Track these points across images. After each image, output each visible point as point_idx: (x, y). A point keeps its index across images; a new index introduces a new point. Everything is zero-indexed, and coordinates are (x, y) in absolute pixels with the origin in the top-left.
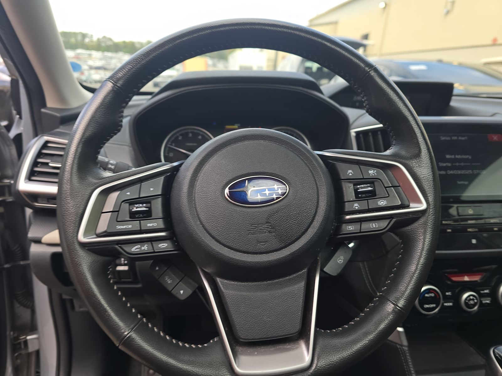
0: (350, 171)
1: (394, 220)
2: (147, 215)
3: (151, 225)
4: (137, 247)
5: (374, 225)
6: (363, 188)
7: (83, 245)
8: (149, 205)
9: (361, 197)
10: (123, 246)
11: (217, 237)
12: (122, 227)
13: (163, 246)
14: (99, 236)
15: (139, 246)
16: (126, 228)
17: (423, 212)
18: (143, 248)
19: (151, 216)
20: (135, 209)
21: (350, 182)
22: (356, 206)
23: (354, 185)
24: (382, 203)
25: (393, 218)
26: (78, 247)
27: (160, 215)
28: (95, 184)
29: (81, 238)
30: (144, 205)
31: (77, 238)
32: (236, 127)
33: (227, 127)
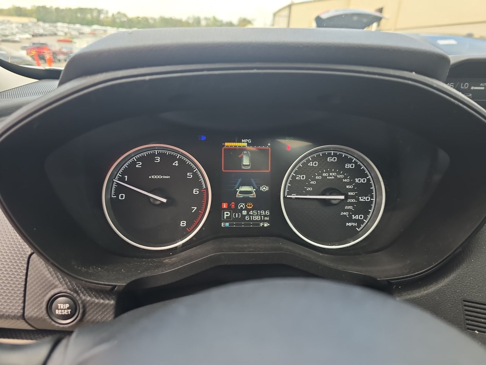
32: (244, 144)
33: (227, 144)
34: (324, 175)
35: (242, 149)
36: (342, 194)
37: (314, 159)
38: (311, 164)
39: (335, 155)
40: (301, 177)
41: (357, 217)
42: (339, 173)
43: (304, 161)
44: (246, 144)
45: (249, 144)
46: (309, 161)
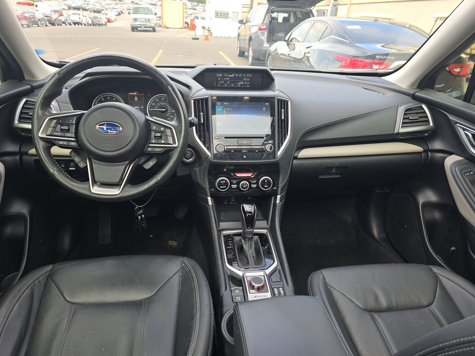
0: (154, 127)
1: (166, 149)
2: (68, 131)
3: (69, 135)
4: (62, 142)
5: (158, 150)
6: (158, 135)
7: (41, 138)
8: (69, 127)
9: (157, 138)
10: (56, 141)
11: (91, 143)
12: (56, 134)
13: (73, 144)
14: (47, 135)
15: (63, 142)
16: (58, 134)
17: (176, 147)
18: (64, 143)
19: (69, 132)
20: (62, 128)
21: (154, 131)
22: (153, 141)
23: (155, 133)
24: (163, 142)
25: (166, 148)
26: (38, 138)
27: (74, 132)
28: (47, 115)
29: (40, 135)
30: (67, 127)
31: (38, 135)
32: (135, 93)
33: (130, 93)
34: (161, 103)
35: (134, 95)
36: (165, 109)
37: (157, 99)
38: (156, 100)
39: (164, 97)
40: (154, 104)
41: (171, 117)
42: (165, 103)
43: (154, 99)
44: (136, 94)
45: (137, 94)
46: (156, 99)
